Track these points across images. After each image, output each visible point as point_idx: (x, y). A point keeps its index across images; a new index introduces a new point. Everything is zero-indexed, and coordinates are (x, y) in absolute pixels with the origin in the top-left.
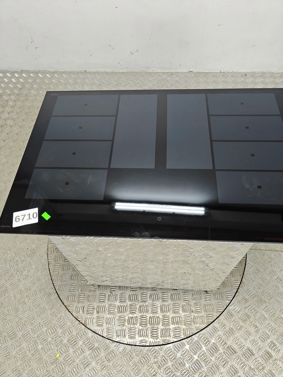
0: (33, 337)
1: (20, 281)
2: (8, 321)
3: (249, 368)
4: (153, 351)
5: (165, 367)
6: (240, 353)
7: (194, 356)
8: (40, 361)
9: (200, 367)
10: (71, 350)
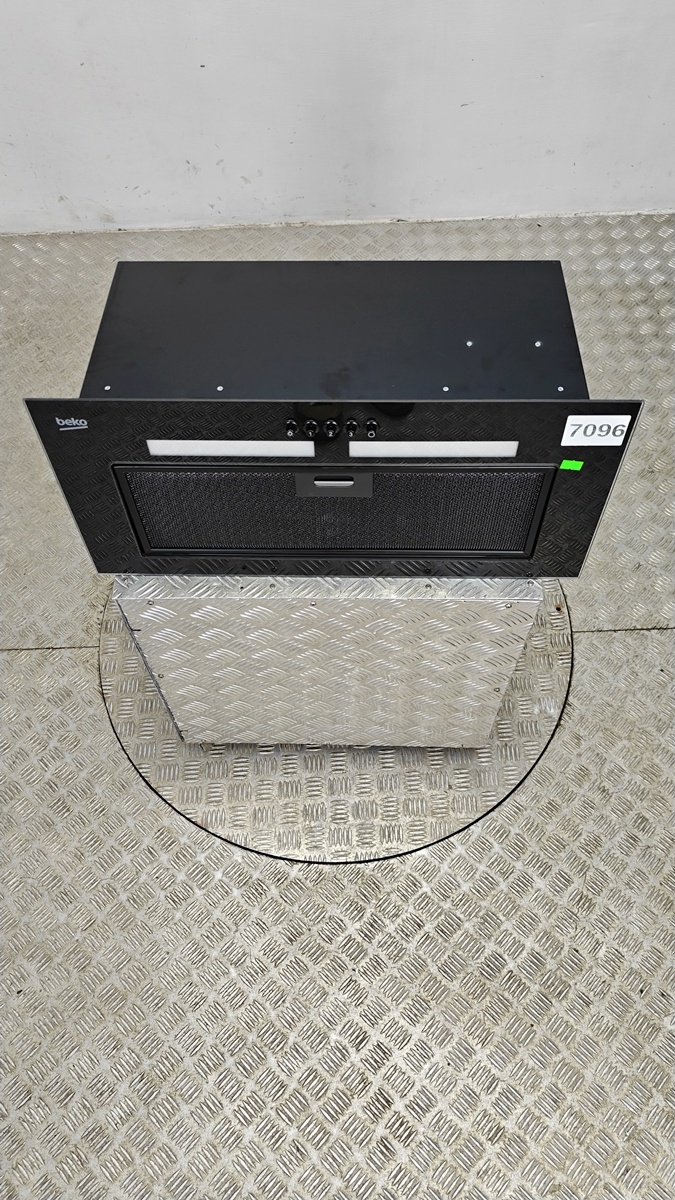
0: (102, 877)
2: (33, 853)
4: (386, 868)
5: (416, 897)
6: (574, 846)
7: (478, 865)
8: (129, 924)
9: (493, 884)
10: (199, 893)
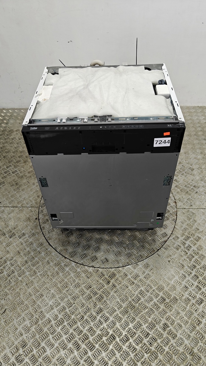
1: (20, 237)
3: (182, 274)
